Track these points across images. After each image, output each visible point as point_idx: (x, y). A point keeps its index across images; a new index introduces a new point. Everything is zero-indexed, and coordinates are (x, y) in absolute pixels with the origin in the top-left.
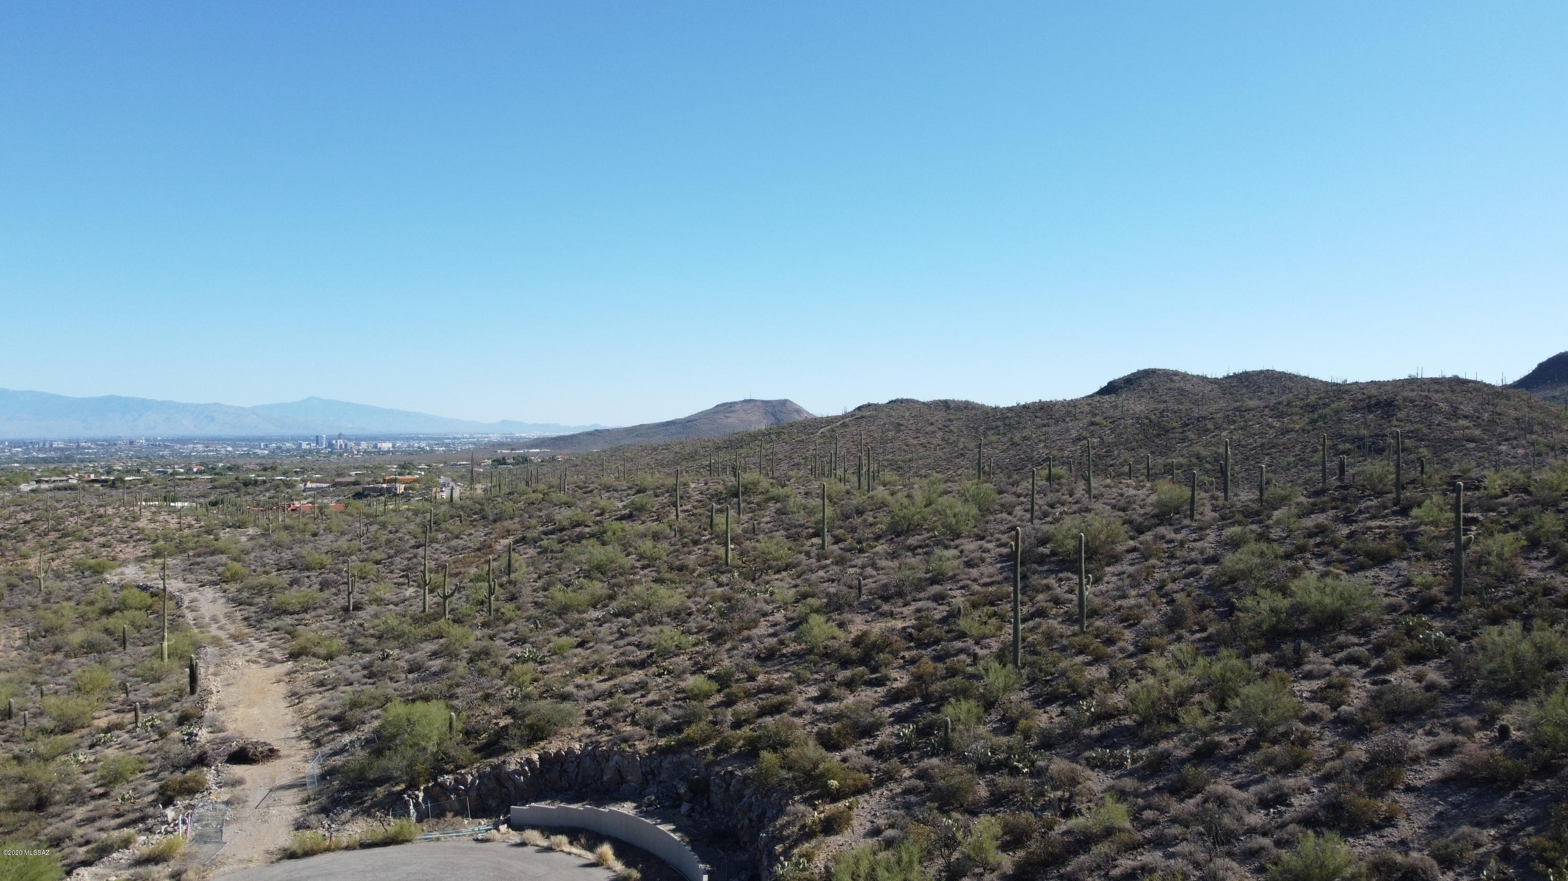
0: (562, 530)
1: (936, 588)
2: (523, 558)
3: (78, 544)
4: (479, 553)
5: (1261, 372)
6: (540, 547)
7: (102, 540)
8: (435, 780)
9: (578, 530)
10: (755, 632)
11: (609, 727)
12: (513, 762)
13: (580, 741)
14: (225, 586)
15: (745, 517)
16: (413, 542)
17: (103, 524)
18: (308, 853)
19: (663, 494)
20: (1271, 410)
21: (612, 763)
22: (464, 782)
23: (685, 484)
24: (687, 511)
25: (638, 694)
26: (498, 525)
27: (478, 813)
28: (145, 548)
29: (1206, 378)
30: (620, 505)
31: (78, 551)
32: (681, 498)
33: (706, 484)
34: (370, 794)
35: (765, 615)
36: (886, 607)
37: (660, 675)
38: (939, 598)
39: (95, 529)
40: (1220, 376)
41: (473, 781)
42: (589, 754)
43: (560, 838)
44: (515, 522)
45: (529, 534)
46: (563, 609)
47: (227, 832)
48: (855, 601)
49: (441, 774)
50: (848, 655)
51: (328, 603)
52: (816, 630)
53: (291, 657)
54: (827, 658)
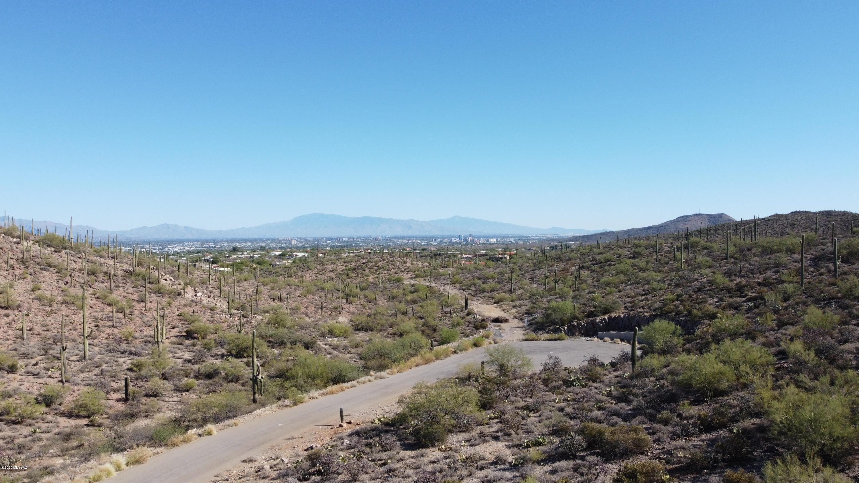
0: (601, 263)
1: (776, 269)
2: (585, 274)
3: (386, 272)
4: (563, 272)
6: (591, 270)
7: (394, 271)
8: (571, 323)
9: (608, 263)
10: (693, 284)
11: (633, 310)
12: (598, 319)
13: (623, 313)
14: (454, 285)
15: (692, 255)
16: (531, 269)
17: (393, 265)
18: (531, 340)
19: (649, 248)
21: (635, 320)
22: (581, 325)
23: (660, 244)
24: (662, 255)
25: (644, 302)
26: (569, 262)
27: (586, 336)
28: (410, 274)
30: (628, 253)
31: (386, 275)
32: (659, 250)
33: (672, 244)
34: (547, 328)
35: (697, 280)
36: (751, 275)
37: (653, 297)
38: (777, 272)
39: (391, 266)
41: (584, 325)
42: (627, 317)
43: (617, 339)
44: (578, 261)
45: (585, 265)
46: (608, 284)
47: (503, 335)
48: (738, 274)
49: (573, 322)
50: (732, 288)
51: (502, 289)
52: (718, 280)
53: (495, 303)
54: (723, 290)
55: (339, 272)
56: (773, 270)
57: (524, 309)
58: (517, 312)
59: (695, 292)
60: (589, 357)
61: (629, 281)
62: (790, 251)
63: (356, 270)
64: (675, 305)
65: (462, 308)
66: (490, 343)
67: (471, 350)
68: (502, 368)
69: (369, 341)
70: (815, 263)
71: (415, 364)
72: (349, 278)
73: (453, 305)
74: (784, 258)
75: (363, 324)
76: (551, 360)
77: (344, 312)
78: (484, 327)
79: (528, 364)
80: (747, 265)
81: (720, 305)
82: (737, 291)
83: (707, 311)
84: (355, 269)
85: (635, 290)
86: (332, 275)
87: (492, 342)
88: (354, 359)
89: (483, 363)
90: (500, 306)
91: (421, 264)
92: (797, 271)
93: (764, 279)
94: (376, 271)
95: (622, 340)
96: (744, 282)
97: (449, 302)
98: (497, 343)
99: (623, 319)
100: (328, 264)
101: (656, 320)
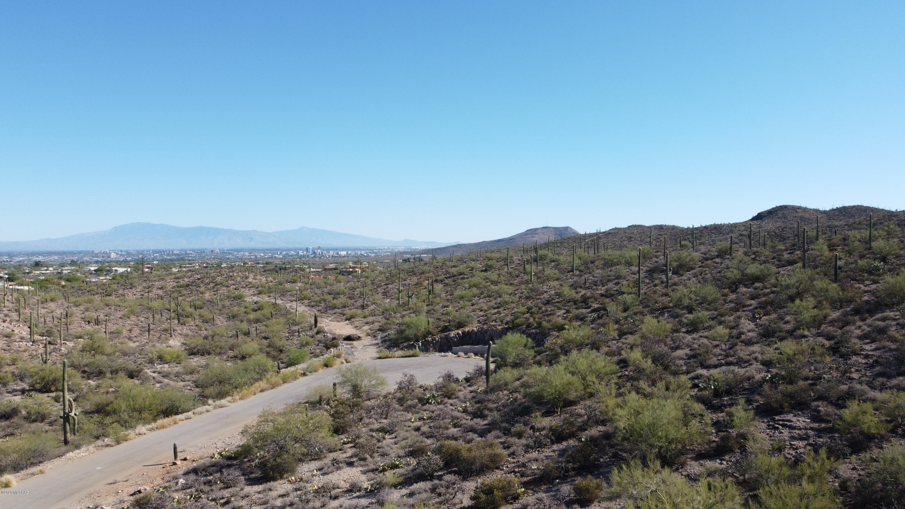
0: (454, 276)
1: (616, 281)
2: (438, 287)
3: (224, 288)
4: (416, 286)
5: (854, 206)
6: (444, 283)
7: (234, 287)
8: (425, 339)
9: (461, 276)
10: (542, 297)
11: (486, 323)
12: (452, 334)
13: (476, 327)
14: (302, 302)
15: (540, 268)
16: (383, 283)
17: (233, 280)
18: (384, 358)
19: (501, 261)
20: (849, 227)
21: (489, 333)
22: (435, 339)
23: (511, 257)
24: (513, 268)
25: (497, 315)
26: (423, 275)
27: (440, 351)
28: (253, 290)
29: (819, 210)
30: (481, 266)
31: (225, 291)
32: (510, 262)
33: (522, 256)
34: (401, 345)
35: (546, 292)
36: (595, 287)
37: (505, 310)
38: (617, 284)
39: (230, 282)
40: (827, 209)
41: (438, 340)
42: (480, 331)
43: (471, 354)
44: (431, 274)
45: (439, 278)
46: (462, 298)
47: (355, 353)
48: (583, 286)
49: (427, 337)
50: (578, 300)
51: (353, 305)
52: (565, 292)
53: (346, 320)
54: (569, 302)
55: (169, 288)
56: (614, 282)
57: (377, 325)
58: (370, 329)
59: (544, 304)
60: (444, 373)
61: (481, 294)
62: (629, 264)
63: (190, 287)
64: (525, 318)
65: (312, 326)
66: (342, 363)
67: (322, 371)
68: (356, 390)
69: (206, 366)
70: (650, 275)
71: (259, 390)
72: (181, 296)
73: (301, 323)
74: (623, 270)
75: (199, 347)
76: (406, 378)
77: (176, 334)
78: (335, 346)
79: (382, 383)
80: (591, 277)
81: (567, 317)
82: (582, 302)
83: (556, 323)
84: (188, 286)
85: (488, 303)
86: (160, 292)
87: (344, 361)
88: (188, 387)
89: (335, 385)
90: (352, 323)
91: (264, 279)
92: (635, 282)
93: (607, 291)
94: (213, 288)
95: (476, 354)
96: (589, 294)
97: (297, 320)
98: (349, 362)
99: (476, 333)
100: (155, 281)
101: (508, 334)
